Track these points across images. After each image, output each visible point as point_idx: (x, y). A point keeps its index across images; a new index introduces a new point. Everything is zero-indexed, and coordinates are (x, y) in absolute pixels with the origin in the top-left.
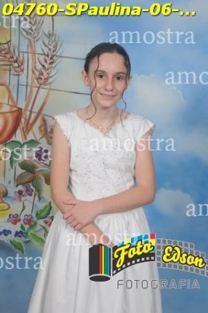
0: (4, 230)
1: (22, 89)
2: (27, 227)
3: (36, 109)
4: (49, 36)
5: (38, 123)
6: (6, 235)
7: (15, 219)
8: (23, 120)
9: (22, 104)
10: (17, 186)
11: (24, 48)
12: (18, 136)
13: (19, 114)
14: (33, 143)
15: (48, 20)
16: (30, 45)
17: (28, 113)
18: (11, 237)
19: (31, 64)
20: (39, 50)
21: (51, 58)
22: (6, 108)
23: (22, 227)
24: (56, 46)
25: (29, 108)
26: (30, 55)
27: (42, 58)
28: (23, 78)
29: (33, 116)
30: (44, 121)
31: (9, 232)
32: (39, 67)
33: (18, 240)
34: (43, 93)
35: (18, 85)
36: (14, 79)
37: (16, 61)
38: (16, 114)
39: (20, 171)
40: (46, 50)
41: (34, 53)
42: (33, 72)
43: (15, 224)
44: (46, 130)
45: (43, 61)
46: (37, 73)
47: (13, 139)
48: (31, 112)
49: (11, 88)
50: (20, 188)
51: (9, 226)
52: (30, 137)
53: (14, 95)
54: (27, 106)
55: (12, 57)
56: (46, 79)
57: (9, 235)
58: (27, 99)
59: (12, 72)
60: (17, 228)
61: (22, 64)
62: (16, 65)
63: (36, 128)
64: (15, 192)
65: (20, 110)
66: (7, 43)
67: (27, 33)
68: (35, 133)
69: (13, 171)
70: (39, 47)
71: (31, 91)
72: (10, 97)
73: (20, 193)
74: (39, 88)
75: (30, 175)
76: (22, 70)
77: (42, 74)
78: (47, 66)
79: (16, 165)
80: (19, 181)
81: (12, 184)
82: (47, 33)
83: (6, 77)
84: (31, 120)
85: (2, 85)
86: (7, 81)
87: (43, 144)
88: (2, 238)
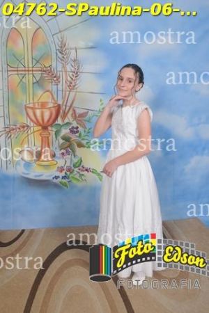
1: (60, 93)
2: (68, 173)
3: (69, 104)
4: (75, 61)
5: (71, 112)
6: (57, 179)
7: (61, 170)
8: (61, 111)
9: (60, 102)
10: (61, 150)
11: (60, 68)
12: (59, 121)
13: (59, 107)
14: (68, 124)
15: (73, 52)
16: (63, 67)
17: (64, 107)
18: (60, 180)
19: (65, 78)
20: (69, 70)
21: (76, 74)
22: (51, 105)
23: (66, 173)
24: (78, 67)
25: (65, 104)
26: (64, 73)
27: (71, 74)
28: (60, 87)
29: (68, 108)
30: (74, 111)
31: (58, 177)
32: (69, 79)
33: (64, 181)
34: (72, 94)
35: (57, 90)
36: (55, 87)
37: (55, 77)
38: (57, 108)
39: (61, 141)
40: (73, 69)
41: (66, 72)
42: (66, 82)
43: (61, 172)
44: (76, 116)
45: (71, 76)
46: (68, 83)
47: (56, 123)
48: (66, 106)
49: (53, 92)
50: (63, 151)
51: (58, 174)
52: (66, 121)
53: (55, 96)
54: (63, 102)
55: (53, 75)
56: (74, 86)
58: (63, 98)
59: (53, 83)
60: (63, 174)
61: (59, 77)
62: (55, 79)
63: (69, 115)
64: (60, 154)
65: (59, 105)
66: (49, 67)
67: (61, 60)
68: (69, 118)
69: (57, 142)
70: (69, 68)
71: (65, 94)
72: (53, 98)
73: (63, 154)
74: (70, 91)
75: (68, 143)
76: (59, 82)
77: (71, 83)
78: (74, 78)
79: (59, 138)
80: (61, 147)
81: (58, 149)
82: (73, 58)
83: (49, 87)
84: (66, 111)
85: (48, 91)
86: (51, 89)
87: (75, 124)
88: (55, 181)
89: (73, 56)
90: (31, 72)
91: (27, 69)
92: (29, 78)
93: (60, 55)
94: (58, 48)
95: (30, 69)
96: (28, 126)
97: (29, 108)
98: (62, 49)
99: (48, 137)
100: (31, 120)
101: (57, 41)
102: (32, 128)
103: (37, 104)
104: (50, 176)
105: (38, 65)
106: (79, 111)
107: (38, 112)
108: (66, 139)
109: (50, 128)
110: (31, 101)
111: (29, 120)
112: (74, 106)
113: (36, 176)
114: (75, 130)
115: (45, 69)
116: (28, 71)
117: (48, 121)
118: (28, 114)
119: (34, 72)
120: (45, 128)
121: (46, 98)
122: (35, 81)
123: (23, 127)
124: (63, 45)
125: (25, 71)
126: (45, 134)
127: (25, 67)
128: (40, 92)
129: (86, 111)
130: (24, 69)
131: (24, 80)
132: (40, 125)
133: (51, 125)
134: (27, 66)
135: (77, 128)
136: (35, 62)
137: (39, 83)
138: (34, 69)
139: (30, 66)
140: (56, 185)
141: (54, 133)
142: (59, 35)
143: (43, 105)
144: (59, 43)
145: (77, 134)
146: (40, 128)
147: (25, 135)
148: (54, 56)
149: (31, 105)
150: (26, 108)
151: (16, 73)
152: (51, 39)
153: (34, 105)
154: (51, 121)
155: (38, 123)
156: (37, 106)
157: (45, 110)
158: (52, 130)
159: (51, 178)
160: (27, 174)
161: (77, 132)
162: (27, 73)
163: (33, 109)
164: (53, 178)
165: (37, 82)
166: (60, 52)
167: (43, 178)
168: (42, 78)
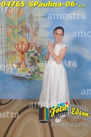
1: (30, 37)
2: (33, 74)
3: (34, 42)
4: (36, 23)
5: (34, 46)
7: (30, 72)
8: (30, 46)
9: (30, 42)
11: (30, 27)
12: (29, 50)
13: (29, 44)
14: (33, 52)
15: (36, 19)
16: (31, 25)
18: (29, 77)
19: (32, 30)
20: (34, 27)
21: (37, 29)
22: (26, 43)
23: (32, 74)
24: (38, 25)
27: (35, 29)
28: (30, 35)
29: (33, 44)
30: (36, 45)
31: (28, 76)
33: (31, 78)
34: (35, 38)
36: (27, 35)
38: (28, 44)
39: (30, 59)
40: (36, 27)
41: (32, 28)
42: (32, 33)
44: (37, 48)
45: (35, 30)
46: (34, 33)
47: (28, 51)
48: (32, 43)
49: (27, 37)
50: (31, 64)
51: (28, 74)
52: (32, 50)
55: (27, 29)
56: (36, 34)
58: (31, 40)
59: (27, 33)
60: (30, 74)
61: (29, 30)
63: (34, 48)
64: (29, 65)
65: (29, 43)
66: (25, 25)
67: (31, 22)
68: (34, 49)
69: (28, 60)
70: (34, 26)
71: (32, 38)
72: (27, 40)
73: (31, 65)
75: (33, 60)
76: (29, 32)
78: (36, 31)
79: (29, 58)
80: (30, 62)
81: (28, 63)
83: (25, 34)
84: (33, 45)
85: (24, 37)
86: (26, 36)
87: (36, 52)
88: (27, 77)
89: (36, 21)
90: (17, 28)
91: (15, 26)
92: (16, 31)
94: (29, 17)
95: (17, 26)
96: (15, 52)
97: (16, 44)
98: (31, 17)
99: (24, 58)
100: (17, 49)
101: (28, 14)
102: (17, 53)
103: (19, 43)
104: (24, 75)
105: (20, 25)
106: (38, 46)
107: (20, 46)
108: (32, 58)
109: (25, 53)
110: (17, 41)
111: (16, 49)
112: (36, 43)
113: (18, 75)
114: (36, 54)
115: (23, 26)
116: (16, 27)
117: (24, 50)
118: (15, 47)
120: (23, 53)
121: (23, 40)
122: (19, 32)
123: (13, 52)
124: (31, 16)
126: (23, 56)
128: (21, 37)
129: (41, 46)
130: (14, 26)
131: (14, 31)
132: (21, 52)
133: (26, 52)
135: (37, 53)
136: (19, 23)
137: (20, 33)
139: (17, 25)
140: (27, 79)
141: (27, 55)
142: (30, 11)
143: (22, 43)
144: (30, 15)
145: (37, 56)
146: (21, 53)
147: (14, 56)
149: (17, 43)
150: (15, 44)
151: (10, 28)
152: (26, 13)
153: (18, 43)
154: (26, 50)
155: (20, 51)
157: (23, 45)
158: (26, 54)
159: (25, 76)
160: (15, 74)
161: (37, 55)
162: (15, 28)
163: (18, 44)
164: (26, 76)
165: (20, 32)
166: (30, 19)
167: (22, 76)
168: (22, 31)
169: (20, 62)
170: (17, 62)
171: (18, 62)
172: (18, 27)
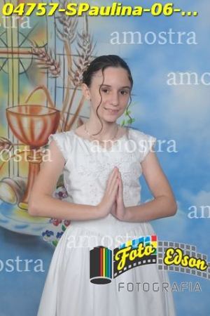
0: (47, 231)
1: (60, 91)
3: (73, 111)
4: (84, 37)
5: (76, 124)
6: (49, 236)
7: (57, 221)
8: (61, 122)
9: (59, 107)
10: (58, 187)
11: (60, 51)
13: (57, 116)
15: (82, 20)
16: (66, 47)
17: (66, 115)
18: (53, 238)
19: (68, 65)
20: (74, 52)
22: (45, 111)
24: (90, 47)
25: (67, 110)
26: (66, 57)
27: (77, 59)
29: (71, 117)
30: (81, 123)
31: (52, 233)
32: (74, 68)
35: (56, 87)
36: (52, 81)
37: (53, 64)
38: (54, 116)
40: (81, 51)
41: (70, 55)
42: (69, 74)
43: (57, 225)
45: (78, 63)
46: (73, 75)
48: (68, 114)
49: (49, 90)
50: (61, 189)
51: (51, 227)
53: (52, 97)
54: (64, 108)
55: (49, 60)
57: (52, 236)
58: (65, 101)
59: (50, 75)
60: (59, 229)
61: (59, 66)
62: (53, 67)
64: (56, 194)
65: (58, 111)
66: (44, 46)
67: (63, 35)
70: (74, 49)
71: (68, 93)
72: (49, 100)
73: (61, 194)
74: (75, 89)
76: (59, 73)
77: (78, 76)
78: (82, 67)
82: (81, 33)
83: (43, 80)
84: (69, 123)
85: (41, 88)
86: (46, 86)
88: (45, 239)
89: (81, 28)
90: (15, 56)
91: (10, 50)
92: (13, 66)
93: (60, 27)
94: (58, 14)
95: (15, 50)
96: (10, 143)
97: (13, 113)
98: (64, 16)
99: (39, 164)
100: (15, 133)
102: (15, 147)
103: (23, 108)
105: (27, 44)
107: (26, 122)
110: (16, 104)
111: (11, 133)
112: (81, 113)
113: (17, 227)
115: (37, 50)
116: (12, 53)
117: (41, 137)
118: (10, 124)
119: (21, 56)
121: (38, 98)
122: (22, 70)
123: (3, 144)
125: (7, 53)
127: (7, 47)
128: (29, 89)
130: (5, 49)
131: (5, 68)
132: (28, 143)
133: (45, 145)
134: (9, 45)
136: (22, 38)
137: (28, 74)
138: (21, 50)
139: (15, 44)
140: (47, 247)
143: (34, 111)
148: (51, 28)
149: (15, 110)
150: (8, 113)
153: (20, 110)
154: (45, 136)
155: (24, 140)
156: (24, 112)
157: (35, 119)
159: (39, 233)
160: (6, 222)
162: (10, 56)
163: (19, 115)
164: (44, 234)
165: (25, 72)
166: (62, 22)
167: (28, 231)
168: (32, 65)
169: (26, 181)
170: (14, 179)
171: (16, 179)
172: (18, 53)
